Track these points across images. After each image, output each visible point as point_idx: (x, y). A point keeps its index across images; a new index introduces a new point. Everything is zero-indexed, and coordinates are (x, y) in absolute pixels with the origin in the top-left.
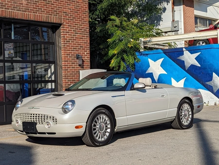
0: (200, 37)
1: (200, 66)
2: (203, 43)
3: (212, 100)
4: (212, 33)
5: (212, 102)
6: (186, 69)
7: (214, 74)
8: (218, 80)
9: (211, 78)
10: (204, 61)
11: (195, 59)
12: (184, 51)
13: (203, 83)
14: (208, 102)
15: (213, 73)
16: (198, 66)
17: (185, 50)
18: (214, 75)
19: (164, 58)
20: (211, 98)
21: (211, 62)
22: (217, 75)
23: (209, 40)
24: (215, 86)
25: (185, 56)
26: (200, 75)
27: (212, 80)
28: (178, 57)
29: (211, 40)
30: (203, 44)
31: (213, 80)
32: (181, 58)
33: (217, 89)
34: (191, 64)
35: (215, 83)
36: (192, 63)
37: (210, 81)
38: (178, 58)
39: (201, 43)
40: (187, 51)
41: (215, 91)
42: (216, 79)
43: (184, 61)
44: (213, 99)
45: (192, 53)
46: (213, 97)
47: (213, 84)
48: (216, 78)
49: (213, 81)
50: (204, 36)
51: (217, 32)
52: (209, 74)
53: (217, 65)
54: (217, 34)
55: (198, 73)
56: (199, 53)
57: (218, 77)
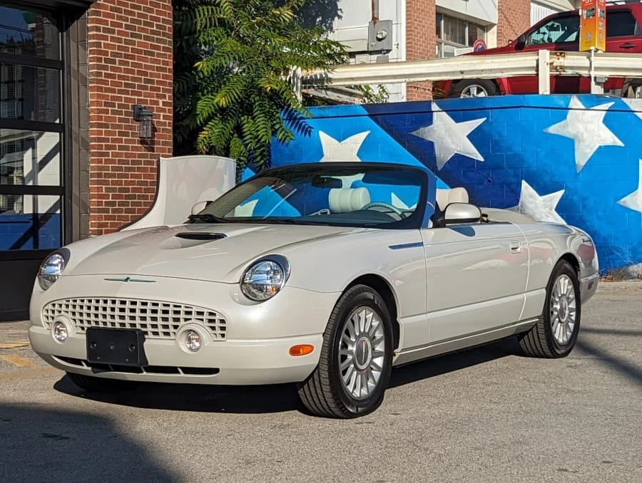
0: (482, 70)
1: (482, 159)
2: (479, 91)
4: (521, 61)
6: (439, 169)
7: (524, 184)
8: (536, 204)
9: (514, 198)
10: (496, 143)
11: (468, 136)
12: (435, 114)
15: (523, 181)
16: (476, 158)
17: (438, 109)
18: (526, 188)
19: (369, 132)
21: (518, 149)
22: (535, 190)
23: (498, 82)
25: (435, 128)
26: (481, 187)
27: (518, 204)
28: (414, 130)
29: (505, 83)
30: (478, 93)
31: (522, 202)
32: (427, 133)
34: (456, 154)
35: (527, 211)
36: (458, 149)
37: (512, 206)
38: (414, 133)
39: (474, 90)
40: (444, 113)
42: (531, 200)
43: (431, 144)
45: (457, 120)
48: (531, 196)
49: (522, 206)
50: (494, 69)
51: (537, 57)
52: (509, 185)
53: (534, 157)
54: (535, 65)
55: (475, 182)
56: (481, 121)
57: (537, 195)
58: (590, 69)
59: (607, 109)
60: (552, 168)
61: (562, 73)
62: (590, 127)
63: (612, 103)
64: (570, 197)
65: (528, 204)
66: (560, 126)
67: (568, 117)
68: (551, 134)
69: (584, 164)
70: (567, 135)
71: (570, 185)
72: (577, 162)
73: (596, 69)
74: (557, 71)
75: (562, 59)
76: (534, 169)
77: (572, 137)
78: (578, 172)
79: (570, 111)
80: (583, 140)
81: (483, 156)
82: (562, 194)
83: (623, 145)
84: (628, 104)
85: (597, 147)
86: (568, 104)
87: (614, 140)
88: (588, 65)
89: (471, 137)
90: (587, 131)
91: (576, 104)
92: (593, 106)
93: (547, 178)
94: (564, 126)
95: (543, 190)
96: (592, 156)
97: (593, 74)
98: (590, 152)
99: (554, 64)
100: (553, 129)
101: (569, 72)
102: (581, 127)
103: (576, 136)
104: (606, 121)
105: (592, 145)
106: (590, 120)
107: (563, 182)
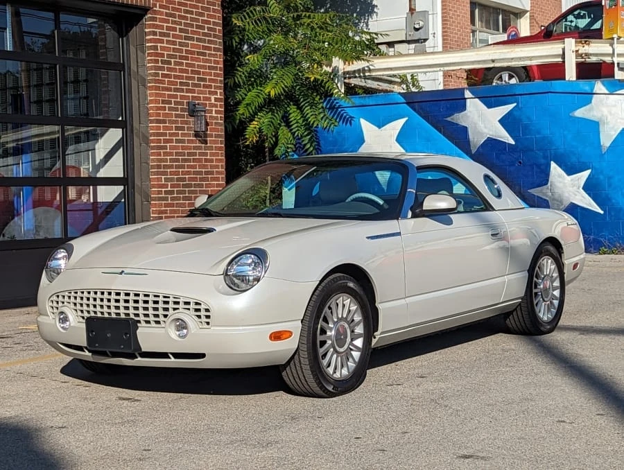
0: (512, 59)
1: (513, 142)
2: (511, 77)
4: (549, 49)
6: (473, 152)
7: (553, 165)
8: (564, 183)
9: (544, 178)
10: (526, 127)
11: (500, 121)
12: (468, 101)
13: (520, 192)
15: (552, 162)
16: (507, 142)
17: (471, 96)
19: (407, 118)
21: (547, 132)
22: (563, 170)
23: (528, 69)
24: (554, 199)
25: (469, 114)
26: (512, 169)
27: (547, 184)
28: (450, 116)
29: (535, 69)
30: (510, 79)
31: (551, 182)
32: (460, 119)
33: (562, 208)
34: (488, 138)
35: (556, 191)
36: (491, 133)
37: (542, 186)
38: (449, 119)
39: (506, 76)
40: (477, 100)
42: (561, 179)
43: (465, 129)
45: (489, 106)
47: (550, 194)
48: (560, 176)
49: (551, 186)
50: (523, 58)
51: (563, 46)
52: (539, 166)
53: (562, 139)
54: (561, 53)
55: (507, 163)
56: (511, 107)
57: (565, 174)
58: (613, 55)
60: (579, 149)
61: (587, 60)
62: (614, 110)
64: (596, 176)
65: (557, 184)
66: (585, 110)
67: (593, 101)
68: (578, 118)
69: (609, 145)
70: (592, 118)
71: (596, 165)
72: (602, 144)
73: (619, 55)
74: (582, 58)
75: (586, 47)
76: (562, 151)
77: (597, 120)
78: (603, 152)
79: (595, 96)
80: (608, 123)
81: (513, 139)
82: (588, 174)
85: (620, 129)
86: (592, 89)
88: (611, 52)
89: (503, 121)
90: (611, 114)
91: (600, 89)
92: (616, 91)
93: (574, 159)
94: (590, 110)
95: (571, 170)
96: (617, 137)
97: (616, 60)
98: (614, 134)
99: (580, 52)
100: (579, 113)
101: (594, 59)
102: (605, 111)
103: (601, 118)
105: (616, 128)
106: (614, 103)
107: (590, 163)
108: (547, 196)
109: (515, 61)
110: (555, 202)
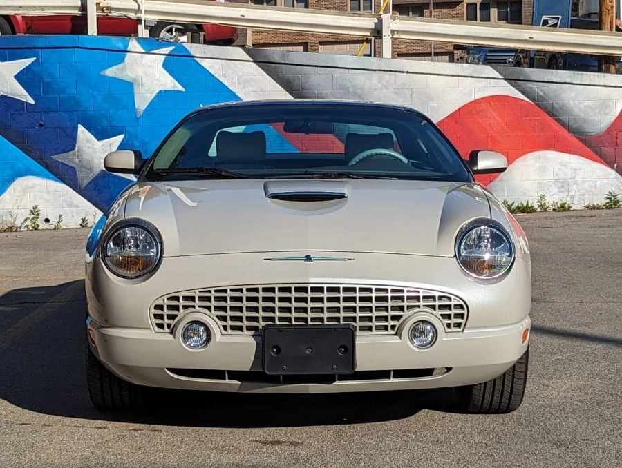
0: (21, 7)
1: (31, 101)
3: (72, 212)
5: (73, 216)
7: (81, 128)
8: (94, 149)
9: (70, 143)
10: (48, 85)
11: (16, 77)
13: (41, 159)
14: (60, 216)
15: (79, 125)
16: (25, 100)
18: (83, 132)
20: (71, 205)
21: (72, 92)
22: (92, 134)
24: (82, 167)
26: (31, 132)
27: (74, 150)
29: (22, 21)
31: (79, 147)
33: (92, 176)
34: (2, 95)
35: (84, 157)
36: (5, 90)
37: (68, 151)
41: (84, 183)
42: (90, 145)
44: (77, 206)
45: (3, 59)
46: (76, 203)
47: (77, 161)
48: (88, 141)
49: (78, 151)
50: (34, 7)
52: (63, 130)
53: (90, 101)
54: (79, 4)
55: (26, 125)
56: (29, 61)
57: (95, 140)
58: (139, 10)
59: (167, 53)
60: (111, 112)
61: (109, 14)
62: (150, 71)
63: (173, 48)
64: (130, 142)
65: (84, 149)
66: (118, 69)
67: (126, 59)
68: (109, 77)
69: (144, 108)
70: (125, 79)
71: (130, 129)
72: (136, 107)
74: (103, 12)
76: (91, 112)
77: (131, 81)
78: (138, 116)
79: (128, 54)
80: (142, 85)
81: (33, 98)
82: (122, 138)
83: (184, 90)
84: (189, 49)
85: (157, 91)
86: (127, 46)
87: (175, 85)
88: (136, 8)
89: (18, 77)
90: (146, 75)
91: (135, 47)
92: (153, 50)
93: (105, 123)
94: (123, 69)
95: (101, 135)
96: (152, 101)
97: (143, 17)
98: (150, 97)
99: (101, 5)
100: (111, 72)
101: (115, 14)
102: (140, 71)
103: (135, 80)
104: (165, 65)
105: (152, 90)
106: (149, 63)
107: (123, 127)
108: (73, 163)
109: (23, 10)
110: (84, 170)
